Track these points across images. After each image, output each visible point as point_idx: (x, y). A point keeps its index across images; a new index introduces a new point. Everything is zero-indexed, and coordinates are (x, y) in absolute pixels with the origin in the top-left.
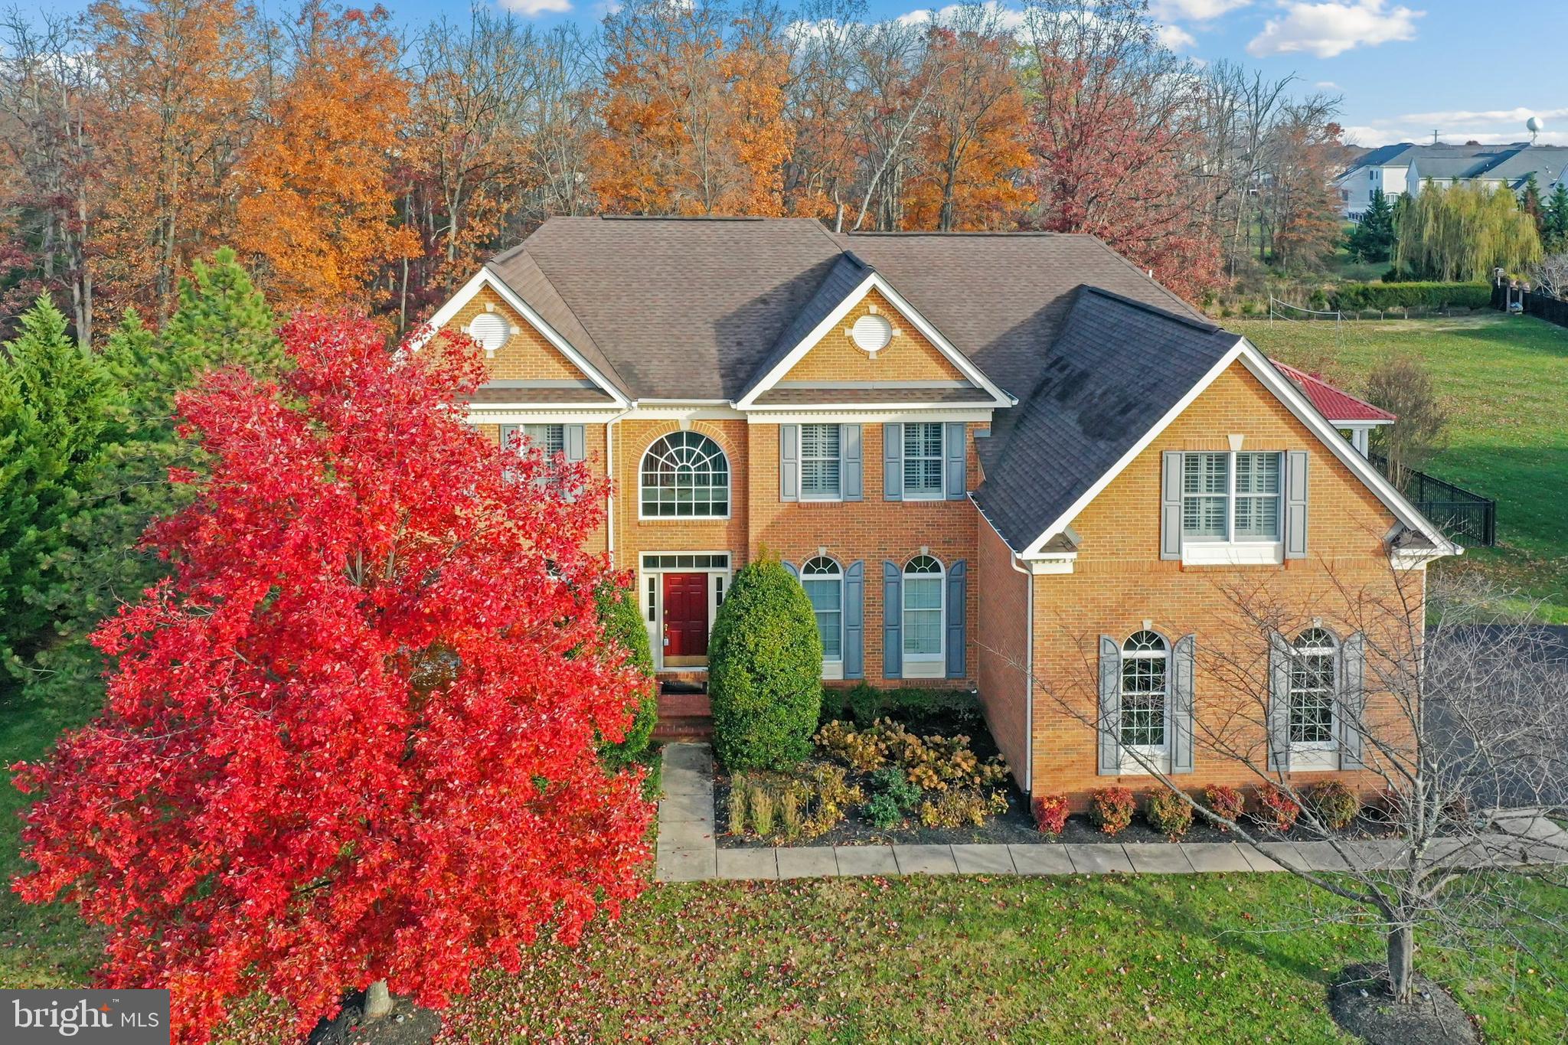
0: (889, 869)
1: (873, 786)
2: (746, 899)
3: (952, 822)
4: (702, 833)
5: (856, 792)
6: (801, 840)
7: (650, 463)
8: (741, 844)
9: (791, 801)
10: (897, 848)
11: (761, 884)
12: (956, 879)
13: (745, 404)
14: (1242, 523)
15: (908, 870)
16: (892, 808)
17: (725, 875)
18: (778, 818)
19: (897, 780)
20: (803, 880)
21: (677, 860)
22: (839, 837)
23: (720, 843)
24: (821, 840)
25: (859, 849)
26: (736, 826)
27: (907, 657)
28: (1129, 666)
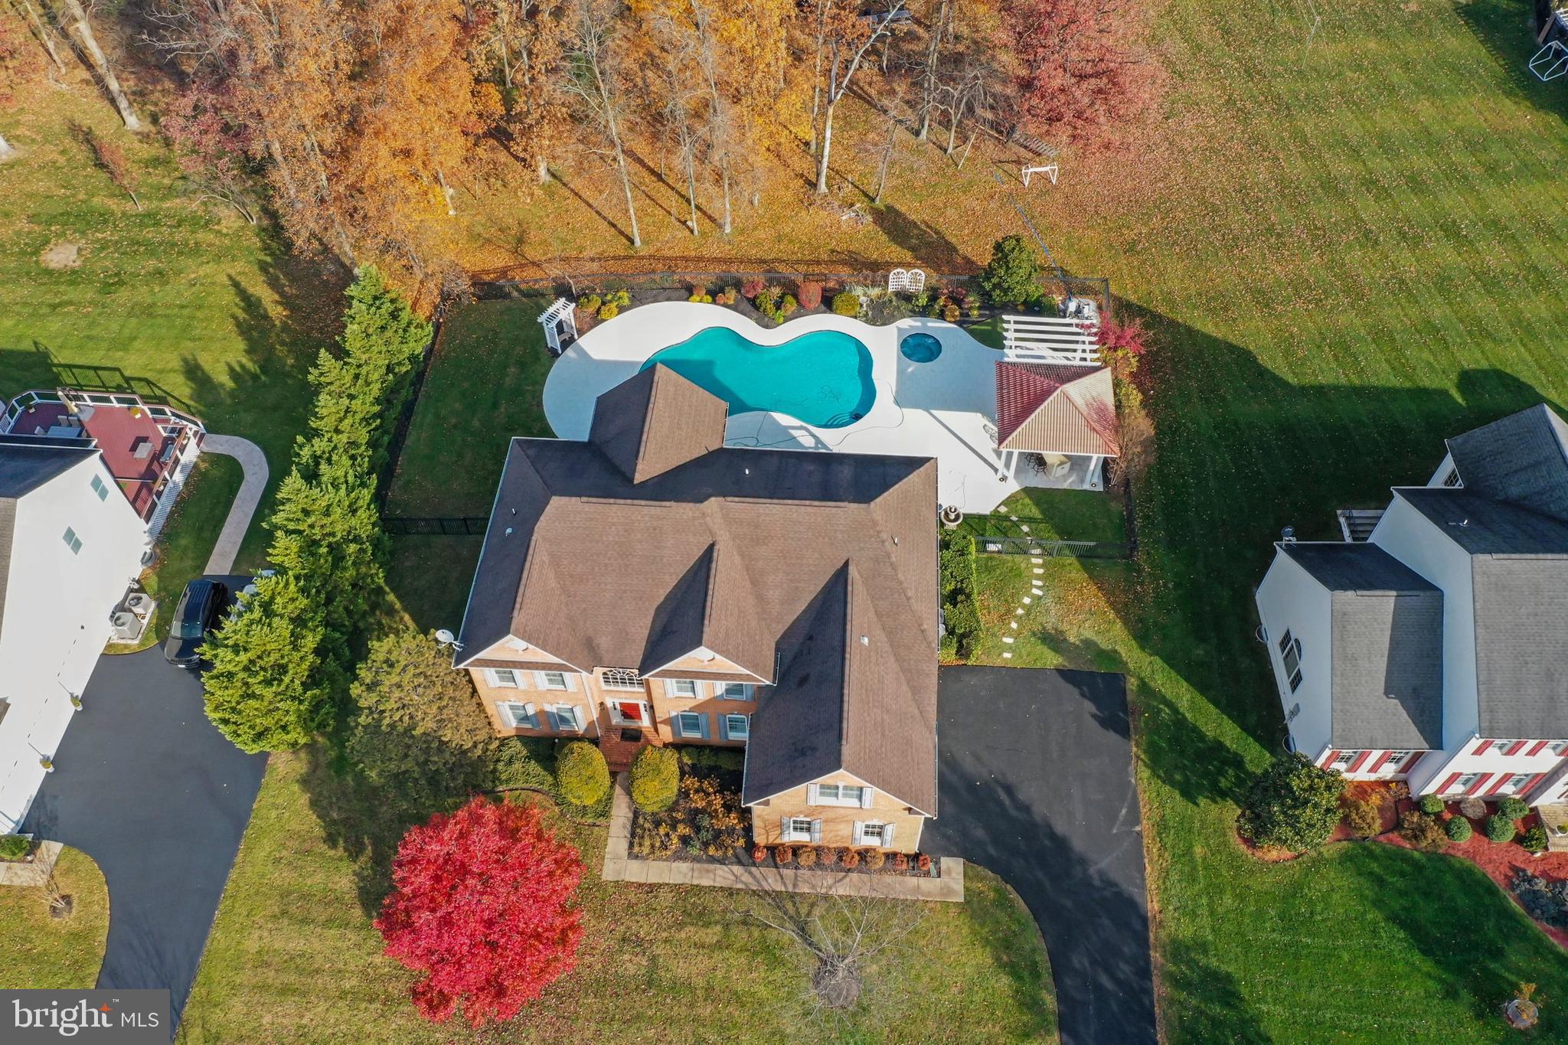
0: (688, 880)
1: (696, 828)
2: (632, 895)
3: (721, 853)
5: (687, 831)
6: (660, 859)
7: (605, 674)
8: (637, 857)
9: (658, 839)
10: (697, 866)
11: (640, 885)
12: (712, 889)
13: (645, 677)
14: (845, 797)
15: (695, 882)
16: (699, 842)
17: (627, 878)
19: (705, 823)
20: (655, 885)
21: (611, 865)
22: (678, 857)
23: (629, 855)
25: (680, 866)
26: (636, 849)
27: (730, 735)
28: (795, 821)
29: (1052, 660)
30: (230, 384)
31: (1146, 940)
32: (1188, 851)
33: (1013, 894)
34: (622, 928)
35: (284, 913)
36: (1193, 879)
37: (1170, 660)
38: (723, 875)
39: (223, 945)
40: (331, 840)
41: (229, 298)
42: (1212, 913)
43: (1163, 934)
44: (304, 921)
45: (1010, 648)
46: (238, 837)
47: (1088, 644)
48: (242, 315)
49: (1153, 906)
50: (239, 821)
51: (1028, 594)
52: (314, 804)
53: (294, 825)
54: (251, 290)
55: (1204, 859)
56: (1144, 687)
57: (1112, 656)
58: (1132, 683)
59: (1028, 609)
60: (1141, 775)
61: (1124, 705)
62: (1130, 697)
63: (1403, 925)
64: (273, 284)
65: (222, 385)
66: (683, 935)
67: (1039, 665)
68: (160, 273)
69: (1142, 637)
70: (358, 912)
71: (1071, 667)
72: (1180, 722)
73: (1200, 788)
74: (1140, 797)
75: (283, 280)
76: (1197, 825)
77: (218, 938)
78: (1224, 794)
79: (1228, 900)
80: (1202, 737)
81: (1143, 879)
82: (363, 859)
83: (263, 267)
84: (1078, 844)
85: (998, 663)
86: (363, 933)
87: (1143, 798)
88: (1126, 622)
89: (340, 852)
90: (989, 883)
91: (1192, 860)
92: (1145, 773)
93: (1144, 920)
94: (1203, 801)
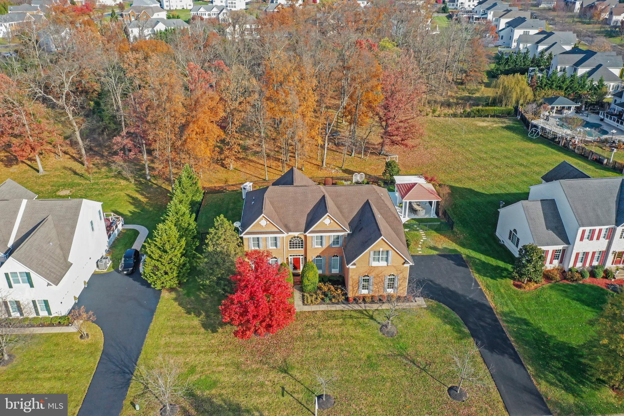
0: (326, 309)
1: (326, 295)
2: (307, 314)
3: (337, 301)
4: (301, 303)
5: (323, 296)
6: (315, 304)
7: (290, 241)
8: (306, 305)
9: (313, 298)
10: (328, 305)
11: (309, 311)
12: (336, 311)
13: (306, 234)
14: (382, 260)
15: (329, 309)
16: (328, 299)
17: (304, 310)
18: (312, 301)
19: (329, 294)
20: (315, 311)
21: (298, 308)
22: (320, 304)
23: (303, 305)
24: (318, 304)
25: (323, 306)
26: (306, 302)
27: (333, 270)
28: (364, 280)
29: (435, 253)
30: (130, 214)
31: (494, 313)
32: (499, 290)
33: (443, 305)
34: (306, 323)
35: (173, 333)
36: (503, 297)
37: (474, 250)
38: (339, 307)
39: (151, 342)
40: (189, 313)
41: (127, 198)
42: (513, 304)
43: (498, 311)
44: (182, 334)
45: (420, 251)
46: (152, 315)
47: (445, 248)
48: (131, 201)
49: (492, 305)
50: (152, 311)
51: (422, 239)
52: (179, 305)
53: (173, 310)
54: (134, 196)
55: (505, 292)
56: (468, 256)
57: (455, 251)
58: (464, 256)
59: (423, 242)
60: (476, 276)
61: (464, 261)
62: (464, 259)
63: (577, 300)
64: (142, 194)
65: (127, 215)
66: (329, 322)
67: (431, 254)
68: (101, 194)
69: (463, 245)
70: (203, 330)
71: (443, 253)
72: (484, 263)
73: (497, 277)
74: (478, 280)
75: (145, 193)
76: (499, 285)
77: (148, 341)
78: (505, 277)
79: (517, 301)
80: (492, 265)
81: (487, 299)
82: (202, 316)
83: (137, 191)
84: (460, 292)
85: (418, 254)
86: (206, 335)
87: (478, 281)
88: (456, 243)
89: (193, 315)
90: (434, 303)
91: (501, 293)
92: (477, 275)
93: (491, 308)
94: (499, 280)
